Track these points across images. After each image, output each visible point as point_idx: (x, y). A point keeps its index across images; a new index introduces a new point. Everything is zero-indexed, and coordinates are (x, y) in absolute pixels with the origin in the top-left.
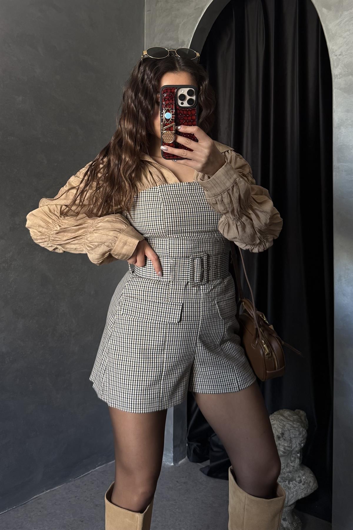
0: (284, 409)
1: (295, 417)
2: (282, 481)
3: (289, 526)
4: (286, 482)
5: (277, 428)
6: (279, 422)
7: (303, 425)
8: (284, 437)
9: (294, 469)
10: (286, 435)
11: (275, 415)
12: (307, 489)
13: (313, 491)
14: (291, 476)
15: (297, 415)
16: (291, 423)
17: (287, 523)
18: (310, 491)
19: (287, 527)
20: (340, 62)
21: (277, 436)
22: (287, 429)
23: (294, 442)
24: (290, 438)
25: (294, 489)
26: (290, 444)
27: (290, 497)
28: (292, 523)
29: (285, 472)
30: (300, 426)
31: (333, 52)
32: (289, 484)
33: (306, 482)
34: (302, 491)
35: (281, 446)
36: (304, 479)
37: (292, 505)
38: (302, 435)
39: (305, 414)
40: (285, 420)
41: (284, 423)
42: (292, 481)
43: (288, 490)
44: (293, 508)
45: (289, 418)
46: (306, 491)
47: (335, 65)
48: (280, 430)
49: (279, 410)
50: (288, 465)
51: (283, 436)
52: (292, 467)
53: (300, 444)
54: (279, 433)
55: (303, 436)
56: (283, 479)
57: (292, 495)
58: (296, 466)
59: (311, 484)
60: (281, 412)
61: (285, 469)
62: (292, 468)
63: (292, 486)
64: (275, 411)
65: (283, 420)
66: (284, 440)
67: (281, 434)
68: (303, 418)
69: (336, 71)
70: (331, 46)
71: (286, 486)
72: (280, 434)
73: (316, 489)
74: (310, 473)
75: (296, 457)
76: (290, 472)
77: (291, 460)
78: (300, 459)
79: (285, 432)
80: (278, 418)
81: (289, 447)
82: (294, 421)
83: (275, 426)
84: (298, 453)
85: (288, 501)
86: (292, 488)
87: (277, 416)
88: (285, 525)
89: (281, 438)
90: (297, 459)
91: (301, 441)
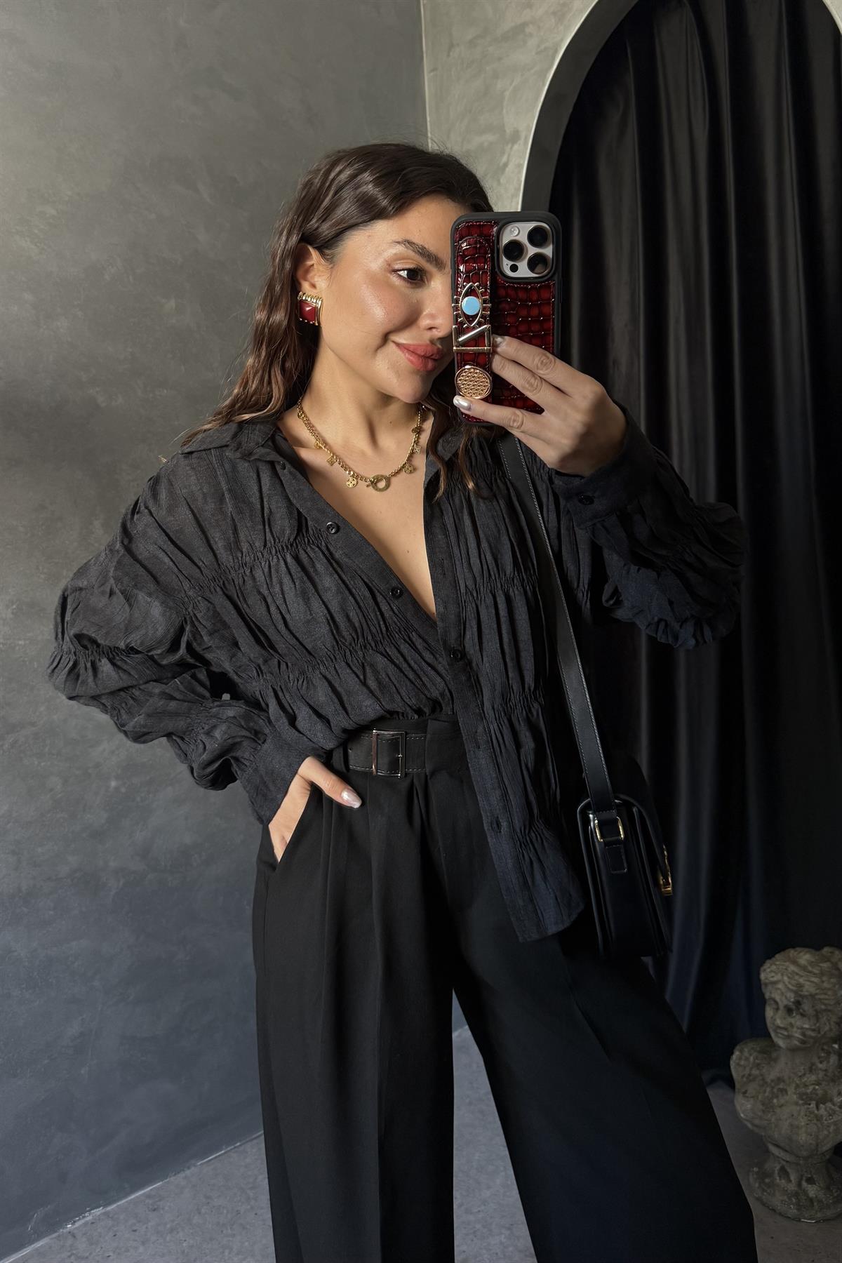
0: (798, 949)
1: (825, 965)
2: (801, 1102)
3: (821, 1195)
4: (812, 1105)
5: (784, 991)
6: (789, 977)
8: (801, 1011)
9: (826, 1075)
10: (806, 1006)
11: (778, 963)
14: (820, 1092)
15: (828, 959)
16: (816, 980)
17: (815, 1187)
19: (816, 1197)
21: (786, 1006)
22: (806, 993)
23: (824, 1019)
24: (815, 1013)
25: (830, 1119)
26: (815, 1024)
27: (821, 1137)
28: (828, 1188)
29: (807, 1084)
30: (837, 986)
32: (818, 1108)
35: (795, 1029)
37: (827, 1151)
40: (801, 973)
41: (801, 980)
42: (824, 1104)
43: (815, 1121)
44: (828, 1157)
45: (810, 968)
48: (792, 996)
49: (787, 951)
50: (814, 1067)
51: (798, 1009)
52: (824, 1073)
53: (838, 1025)
54: (789, 1001)
56: (804, 1097)
57: (826, 1132)
58: (831, 1069)
60: (789, 955)
61: (807, 1075)
62: (821, 1074)
63: (825, 1113)
64: (779, 952)
65: (797, 974)
66: (803, 1015)
67: (793, 1003)
71: (812, 1113)
72: (790, 1003)
75: (831, 1051)
76: (819, 1084)
77: (819, 1058)
78: (839, 1054)
79: (803, 999)
80: (786, 968)
81: (813, 1030)
82: (822, 974)
83: (780, 986)
84: (835, 1043)
85: (817, 1145)
86: (824, 1118)
87: (783, 965)
88: (813, 1192)
89: (794, 1012)
90: (832, 1055)
91: (841, 1018)
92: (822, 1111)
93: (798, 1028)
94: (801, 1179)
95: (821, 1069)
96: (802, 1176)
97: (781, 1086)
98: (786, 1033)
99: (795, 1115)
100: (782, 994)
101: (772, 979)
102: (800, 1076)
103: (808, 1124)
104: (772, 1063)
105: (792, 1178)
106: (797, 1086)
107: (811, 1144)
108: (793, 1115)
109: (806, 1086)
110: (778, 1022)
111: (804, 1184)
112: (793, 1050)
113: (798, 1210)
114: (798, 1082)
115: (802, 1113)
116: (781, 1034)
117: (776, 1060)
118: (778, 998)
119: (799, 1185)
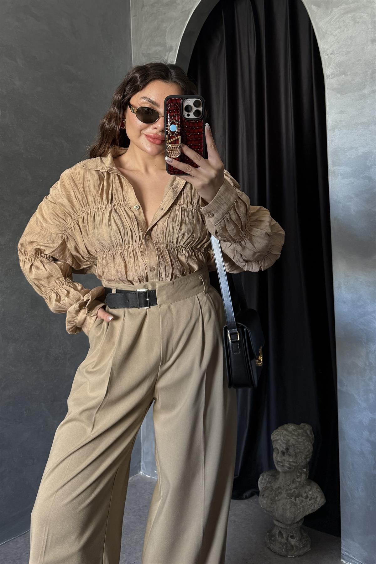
0: (289, 424)
1: (300, 431)
2: (288, 497)
4: (293, 499)
5: (281, 444)
6: (283, 437)
7: (308, 439)
10: (291, 451)
11: (279, 431)
12: (314, 505)
13: (320, 507)
14: (297, 492)
15: (302, 429)
16: (295, 438)
17: (295, 540)
18: (317, 507)
19: (295, 545)
20: (332, 61)
22: (291, 444)
23: (299, 456)
24: (295, 453)
25: (301, 505)
26: (295, 459)
27: (296, 514)
28: (300, 540)
30: (305, 441)
31: (325, 51)
33: (313, 497)
34: (309, 506)
36: (310, 495)
37: (299, 521)
38: (307, 449)
39: (311, 428)
41: (289, 438)
42: (298, 498)
43: (294, 506)
44: (300, 525)
45: (293, 432)
47: (327, 65)
48: (284, 446)
50: (294, 481)
51: (287, 452)
53: (306, 459)
55: (309, 451)
56: (290, 495)
57: (298, 511)
58: (302, 482)
59: (318, 500)
60: (285, 427)
61: (292, 485)
62: (298, 484)
64: (280, 426)
65: (287, 435)
66: (289, 455)
68: (308, 432)
69: (327, 71)
70: (322, 46)
71: (293, 502)
72: (284, 450)
73: (323, 504)
74: (317, 488)
76: (296, 488)
77: (297, 476)
78: (306, 474)
79: (289, 447)
80: (282, 433)
81: (294, 462)
82: (299, 435)
83: (279, 441)
84: (305, 468)
85: (295, 518)
86: (298, 504)
87: (281, 431)
88: (293, 543)
89: (286, 454)
90: (303, 474)
91: (307, 456)
92: (297, 501)
93: (287, 461)
95: (297, 481)
96: (288, 535)
97: (280, 491)
98: (282, 464)
99: (285, 503)
101: (275, 438)
102: (288, 485)
103: (291, 508)
104: (276, 480)
105: (284, 536)
106: (287, 490)
107: (291, 518)
109: (290, 490)
110: (279, 459)
112: (285, 472)
113: (286, 551)
115: (288, 503)
118: (278, 447)
119: (287, 539)
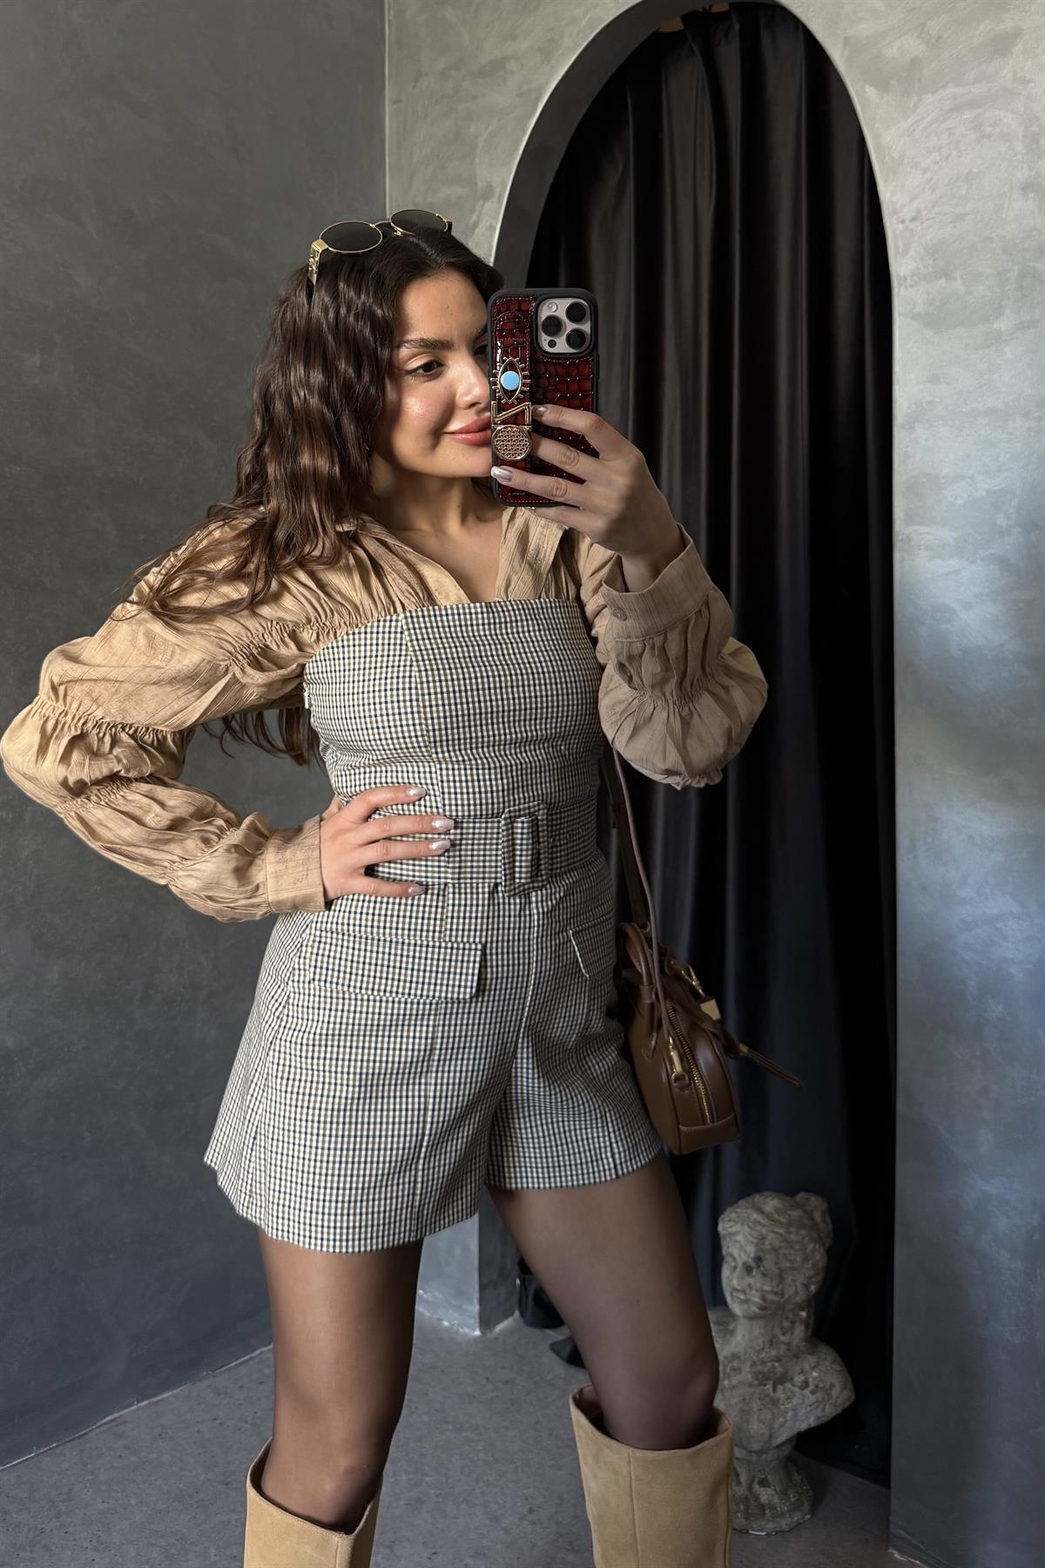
0: (765, 1193)
1: (795, 1214)
2: (756, 1382)
3: (776, 1500)
4: (768, 1386)
5: (743, 1241)
6: (750, 1227)
7: (815, 1235)
8: (762, 1269)
9: (789, 1350)
10: (768, 1262)
11: (738, 1210)
12: (822, 1406)
13: (838, 1411)
14: (780, 1370)
15: (801, 1207)
16: (781, 1231)
17: (769, 1491)
18: (830, 1411)
19: (769, 1503)
20: (916, 238)
21: (744, 1263)
22: (769, 1247)
23: (789, 1279)
24: (777, 1271)
25: (788, 1403)
26: (778, 1286)
27: (776, 1426)
28: (784, 1493)
29: (766, 1360)
30: (807, 1239)
31: (895, 212)
32: (774, 1390)
33: (822, 1385)
34: (809, 1409)
35: (754, 1292)
36: (814, 1379)
37: (783, 1444)
38: (811, 1262)
39: (825, 1205)
40: (765, 1221)
41: (764, 1231)
42: (782, 1384)
43: (770, 1406)
44: (786, 1452)
45: (776, 1216)
46: (820, 1410)
47: (900, 250)
48: (751, 1250)
49: (753, 1196)
50: (775, 1340)
51: (758, 1266)
52: (786, 1347)
53: (806, 1286)
54: (749, 1256)
55: (815, 1265)
56: (760, 1376)
57: (781, 1420)
58: (795, 1343)
59: (835, 1392)
60: (756, 1200)
61: (767, 1351)
62: (783, 1348)
63: (782, 1396)
64: (741, 1197)
65: (760, 1223)
66: (764, 1275)
67: (753, 1259)
68: (817, 1216)
69: (900, 266)
70: (888, 195)
71: (767, 1395)
72: (750, 1260)
73: (847, 1404)
74: (834, 1362)
75: (797, 1319)
76: (779, 1360)
77: (782, 1328)
78: (807, 1325)
79: (765, 1254)
80: (748, 1218)
81: (776, 1293)
82: (790, 1224)
83: (740, 1238)
84: (802, 1309)
85: (771, 1437)
86: (781, 1402)
87: (746, 1212)
88: (766, 1497)
89: (755, 1271)
90: (797, 1324)
91: (810, 1278)
92: (780, 1394)
93: (757, 1291)
94: (753, 1481)
95: (784, 1343)
96: (754, 1476)
97: (735, 1364)
98: (743, 1297)
99: (748, 1397)
100: (741, 1246)
101: (730, 1230)
102: (759, 1352)
103: (761, 1410)
104: (728, 1335)
105: (743, 1478)
106: (754, 1364)
107: (762, 1434)
108: (744, 1399)
109: (763, 1363)
110: (735, 1283)
111: (756, 1486)
112: (752, 1318)
113: (747, 1518)
114: (755, 1358)
115: (757, 1396)
116: (738, 1298)
117: (732, 1333)
118: (736, 1253)
119: (750, 1488)
